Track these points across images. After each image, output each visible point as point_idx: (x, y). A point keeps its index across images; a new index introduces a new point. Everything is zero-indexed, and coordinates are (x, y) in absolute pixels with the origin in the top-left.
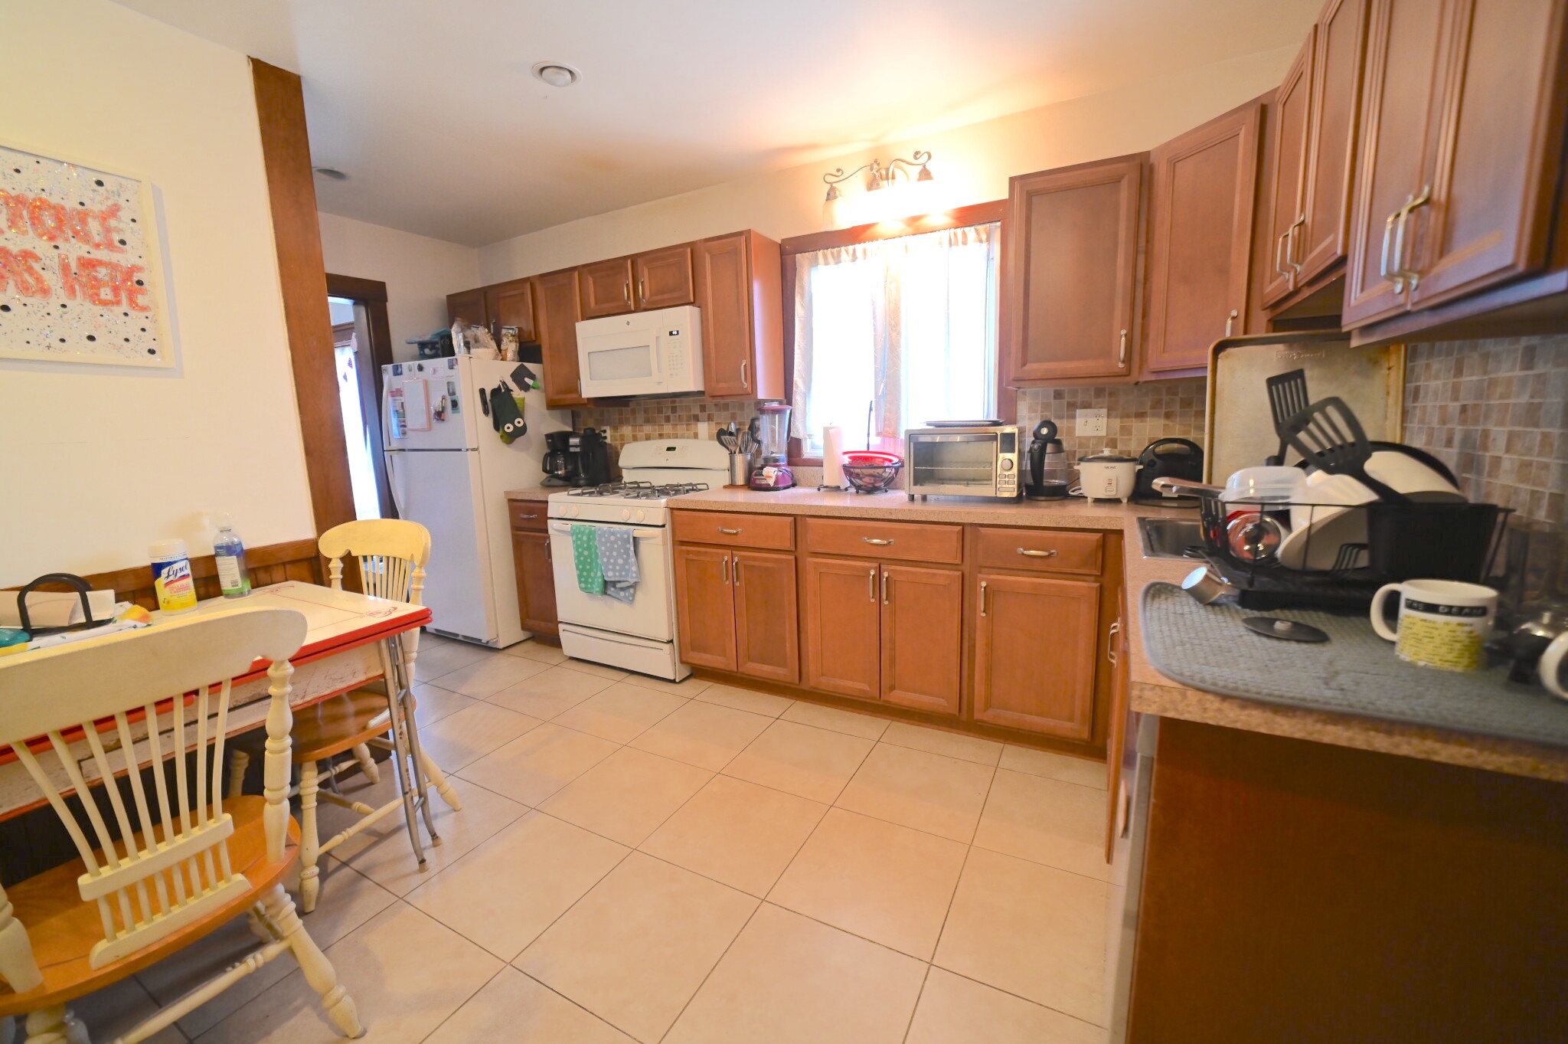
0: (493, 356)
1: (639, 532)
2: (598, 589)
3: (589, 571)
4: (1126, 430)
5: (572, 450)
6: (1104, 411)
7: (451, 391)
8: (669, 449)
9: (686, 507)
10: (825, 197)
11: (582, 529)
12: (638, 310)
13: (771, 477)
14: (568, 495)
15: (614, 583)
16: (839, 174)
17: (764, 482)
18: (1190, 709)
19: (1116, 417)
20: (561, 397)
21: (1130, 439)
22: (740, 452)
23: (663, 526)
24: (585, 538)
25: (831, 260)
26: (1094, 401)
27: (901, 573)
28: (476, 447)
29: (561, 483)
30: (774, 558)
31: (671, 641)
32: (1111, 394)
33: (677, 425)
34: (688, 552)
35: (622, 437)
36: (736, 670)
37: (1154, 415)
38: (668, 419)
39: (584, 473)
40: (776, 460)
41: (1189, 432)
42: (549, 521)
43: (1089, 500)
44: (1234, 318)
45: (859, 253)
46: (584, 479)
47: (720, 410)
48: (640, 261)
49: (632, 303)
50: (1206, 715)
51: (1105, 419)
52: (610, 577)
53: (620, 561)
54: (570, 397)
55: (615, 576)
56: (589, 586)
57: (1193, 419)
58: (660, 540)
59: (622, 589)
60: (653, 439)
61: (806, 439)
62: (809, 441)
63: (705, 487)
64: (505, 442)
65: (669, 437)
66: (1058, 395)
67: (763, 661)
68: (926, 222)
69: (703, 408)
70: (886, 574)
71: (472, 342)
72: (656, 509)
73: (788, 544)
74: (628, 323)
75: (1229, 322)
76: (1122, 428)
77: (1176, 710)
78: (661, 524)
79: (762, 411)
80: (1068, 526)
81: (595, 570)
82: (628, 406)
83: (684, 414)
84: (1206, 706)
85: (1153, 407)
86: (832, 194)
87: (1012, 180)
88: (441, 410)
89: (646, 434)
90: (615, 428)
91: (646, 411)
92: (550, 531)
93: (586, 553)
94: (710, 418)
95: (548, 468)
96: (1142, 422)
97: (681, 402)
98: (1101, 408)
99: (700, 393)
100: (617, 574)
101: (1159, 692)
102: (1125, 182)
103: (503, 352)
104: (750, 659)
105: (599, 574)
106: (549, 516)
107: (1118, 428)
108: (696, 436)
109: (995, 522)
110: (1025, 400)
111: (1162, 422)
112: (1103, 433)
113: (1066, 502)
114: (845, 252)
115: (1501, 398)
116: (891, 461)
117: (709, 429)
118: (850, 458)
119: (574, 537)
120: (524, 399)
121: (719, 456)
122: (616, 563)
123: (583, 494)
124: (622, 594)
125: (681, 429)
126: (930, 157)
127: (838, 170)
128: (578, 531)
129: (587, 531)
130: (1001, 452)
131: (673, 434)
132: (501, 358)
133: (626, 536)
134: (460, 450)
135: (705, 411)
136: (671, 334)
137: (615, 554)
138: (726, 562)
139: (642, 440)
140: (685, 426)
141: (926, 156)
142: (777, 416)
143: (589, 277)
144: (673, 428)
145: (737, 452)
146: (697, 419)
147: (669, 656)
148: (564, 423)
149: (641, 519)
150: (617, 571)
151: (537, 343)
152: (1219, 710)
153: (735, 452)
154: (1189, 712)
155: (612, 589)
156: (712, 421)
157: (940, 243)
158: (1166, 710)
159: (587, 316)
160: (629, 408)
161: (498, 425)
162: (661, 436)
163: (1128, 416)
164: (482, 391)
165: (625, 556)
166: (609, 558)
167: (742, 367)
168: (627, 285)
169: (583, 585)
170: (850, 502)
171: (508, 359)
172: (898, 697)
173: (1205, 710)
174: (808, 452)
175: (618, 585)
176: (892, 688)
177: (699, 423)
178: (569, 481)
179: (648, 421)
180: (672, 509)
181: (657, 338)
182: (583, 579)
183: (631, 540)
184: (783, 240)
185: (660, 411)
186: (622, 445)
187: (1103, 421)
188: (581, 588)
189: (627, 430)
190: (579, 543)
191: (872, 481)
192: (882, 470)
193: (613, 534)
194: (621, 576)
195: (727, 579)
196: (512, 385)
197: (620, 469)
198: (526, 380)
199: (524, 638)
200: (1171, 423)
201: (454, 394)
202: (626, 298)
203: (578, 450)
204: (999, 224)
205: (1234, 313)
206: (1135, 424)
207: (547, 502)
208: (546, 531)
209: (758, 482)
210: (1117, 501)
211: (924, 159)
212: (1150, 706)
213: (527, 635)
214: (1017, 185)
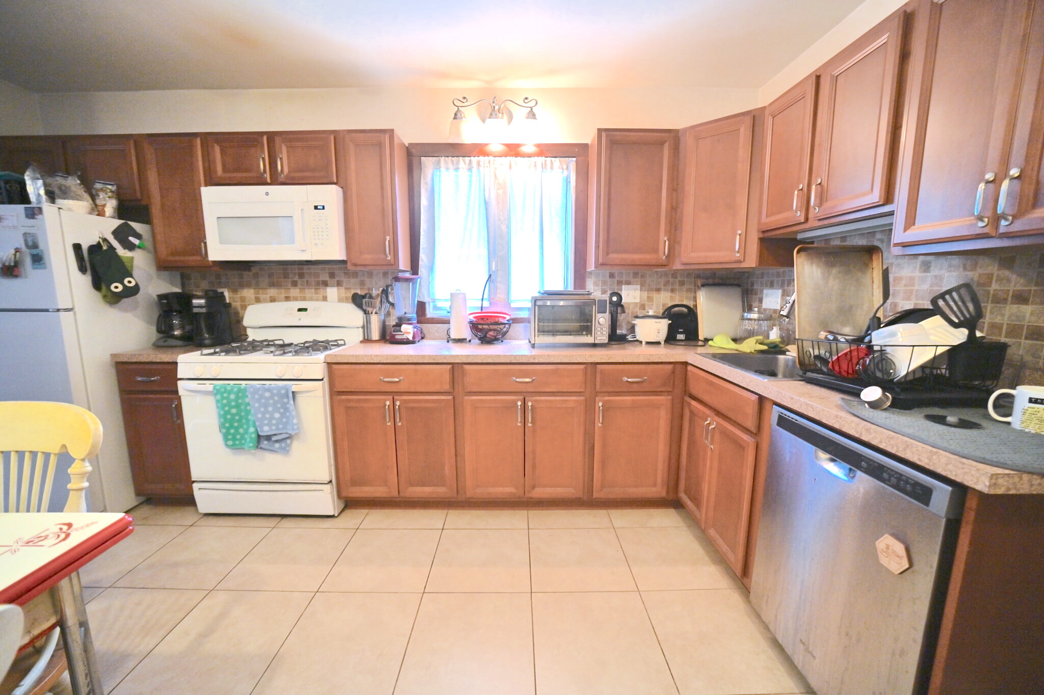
0: (88, 210)
1: (295, 386)
2: (251, 445)
3: (237, 429)
4: (650, 299)
5: (196, 310)
6: (638, 287)
7: (30, 243)
8: (300, 310)
9: (346, 361)
10: (453, 116)
11: (229, 388)
12: (275, 181)
13: (409, 333)
14: (202, 355)
15: (268, 438)
16: (464, 101)
17: (404, 337)
18: (1024, 486)
19: (645, 290)
20: (172, 258)
21: (653, 305)
22: (376, 313)
23: (322, 380)
24: (232, 397)
25: (450, 166)
26: (632, 280)
27: (541, 401)
28: (71, 307)
29: (180, 343)
30: (434, 399)
31: (331, 482)
32: (642, 276)
33: (305, 289)
34: (349, 401)
35: (243, 299)
36: (397, 496)
37: (665, 290)
38: (295, 284)
39: (208, 333)
40: (409, 319)
41: (683, 301)
42: (180, 383)
43: (644, 343)
44: (740, 235)
45: (474, 164)
46: (209, 339)
47: (349, 278)
48: (278, 140)
49: (268, 176)
50: (1032, 489)
51: (639, 292)
52: (267, 432)
53: (277, 415)
54: (193, 259)
55: (271, 430)
56: (237, 442)
57: (685, 293)
58: (320, 393)
59: (277, 441)
60: (279, 301)
61: (429, 303)
62: (431, 304)
63: (342, 342)
64: (107, 302)
65: (296, 299)
66: (612, 276)
67: (423, 484)
68: (524, 149)
69: (332, 275)
70: (530, 404)
71: (57, 191)
72: (315, 365)
73: (447, 387)
74: (267, 194)
75: (738, 237)
76: (648, 297)
77: (1015, 488)
78: (321, 378)
79: (397, 279)
80: (654, 361)
81: (245, 427)
82: (251, 271)
83: (312, 280)
84: (1033, 482)
85: (665, 285)
86: (459, 115)
87: (600, 131)
88: (12, 264)
89: (270, 297)
90: (234, 291)
91: (270, 276)
92: (181, 392)
93: (234, 411)
94: (339, 284)
95: (163, 329)
96: (658, 294)
97: (309, 269)
98: (637, 285)
99: (343, 262)
100: (274, 428)
101: (1007, 479)
102: (666, 146)
103: (100, 208)
104: (412, 485)
105: (252, 430)
106: (179, 376)
107: (646, 298)
108: (325, 299)
109: (609, 361)
110: (591, 278)
111: (669, 294)
112: (638, 300)
113: (627, 345)
114: (463, 162)
115: (905, 286)
116: (505, 318)
117: (338, 293)
118: (474, 317)
119: (219, 397)
120: (132, 258)
121: (355, 316)
122: (272, 418)
123: (215, 353)
124: (277, 445)
125: (309, 292)
126: (537, 103)
127: (464, 98)
128: (223, 390)
129: (235, 390)
130: (598, 313)
131: (301, 297)
132: (97, 213)
133: (283, 392)
134: (47, 311)
135: (334, 278)
136: (316, 208)
137: (270, 409)
138: (389, 406)
139: (265, 301)
140: (313, 290)
141: (533, 103)
142: (411, 284)
143: (215, 145)
144: (300, 292)
145: (374, 313)
146: (325, 284)
147: (330, 495)
148: (172, 284)
149: (299, 375)
150: (274, 425)
151: (144, 203)
152: (1040, 484)
153: (372, 313)
154: (1022, 488)
155: (266, 442)
156: (341, 286)
157: (535, 166)
158: (1009, 489)
159: (212, 181)
160: (251, 273)
161: (98, 284)
162: (287, 299)
163: (652, 290)
164: (77, 247)
165: (282, 410)
166: (263, 413)
167: (387, 242)
168: (264, 159)
169: (230, 443)
170: (475, 351)
171: (107, 214)
172: (539, 493)
173: (1032, 485)
174: (430, 313)
175: (274, 438)
176: (534, 487)
177: (328, 288)
178: (192, 341)
179: (272, 285)
180: (328, 363)
181: (302, 210)
182: (230, 437)
183: (291, 395)
184: (410, 144)
185: (286, 276)
186: (244, 307)
187: (638, 293)
188: (227, 446)
189: (248, 293)
190: (225, 401)
191: (495, 335)
192: (503, 326)
193: (269, 390)
194: (278, 429)
195: (389, 421)
196: (115, 244)
197: (245, 328)
198: (131, 239)
199: (136, 504)
200: (674, 295)
201: (35, 246)
202: (262, 170)
203: (204, 310)
204: (574, 159)
205: (739, 232)
206: (655, 295)
207: (176, 363)
208: (176, 392)
209: (397, 337)
210: (659, 343)
211: (532, 104)
212: (1000, 489)
213: (142, 499)
214: (604, 134)
